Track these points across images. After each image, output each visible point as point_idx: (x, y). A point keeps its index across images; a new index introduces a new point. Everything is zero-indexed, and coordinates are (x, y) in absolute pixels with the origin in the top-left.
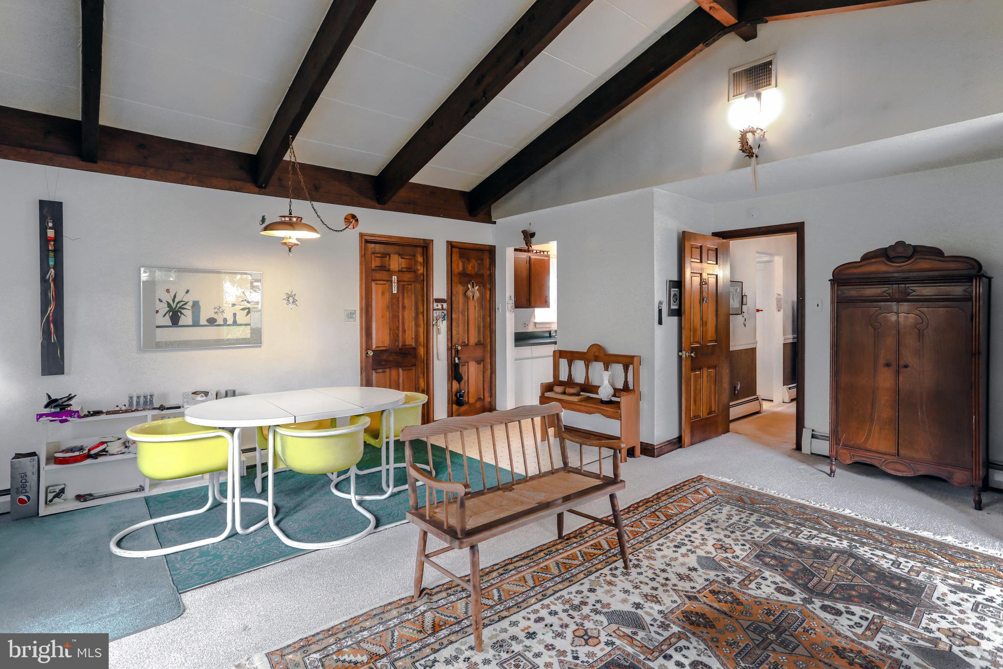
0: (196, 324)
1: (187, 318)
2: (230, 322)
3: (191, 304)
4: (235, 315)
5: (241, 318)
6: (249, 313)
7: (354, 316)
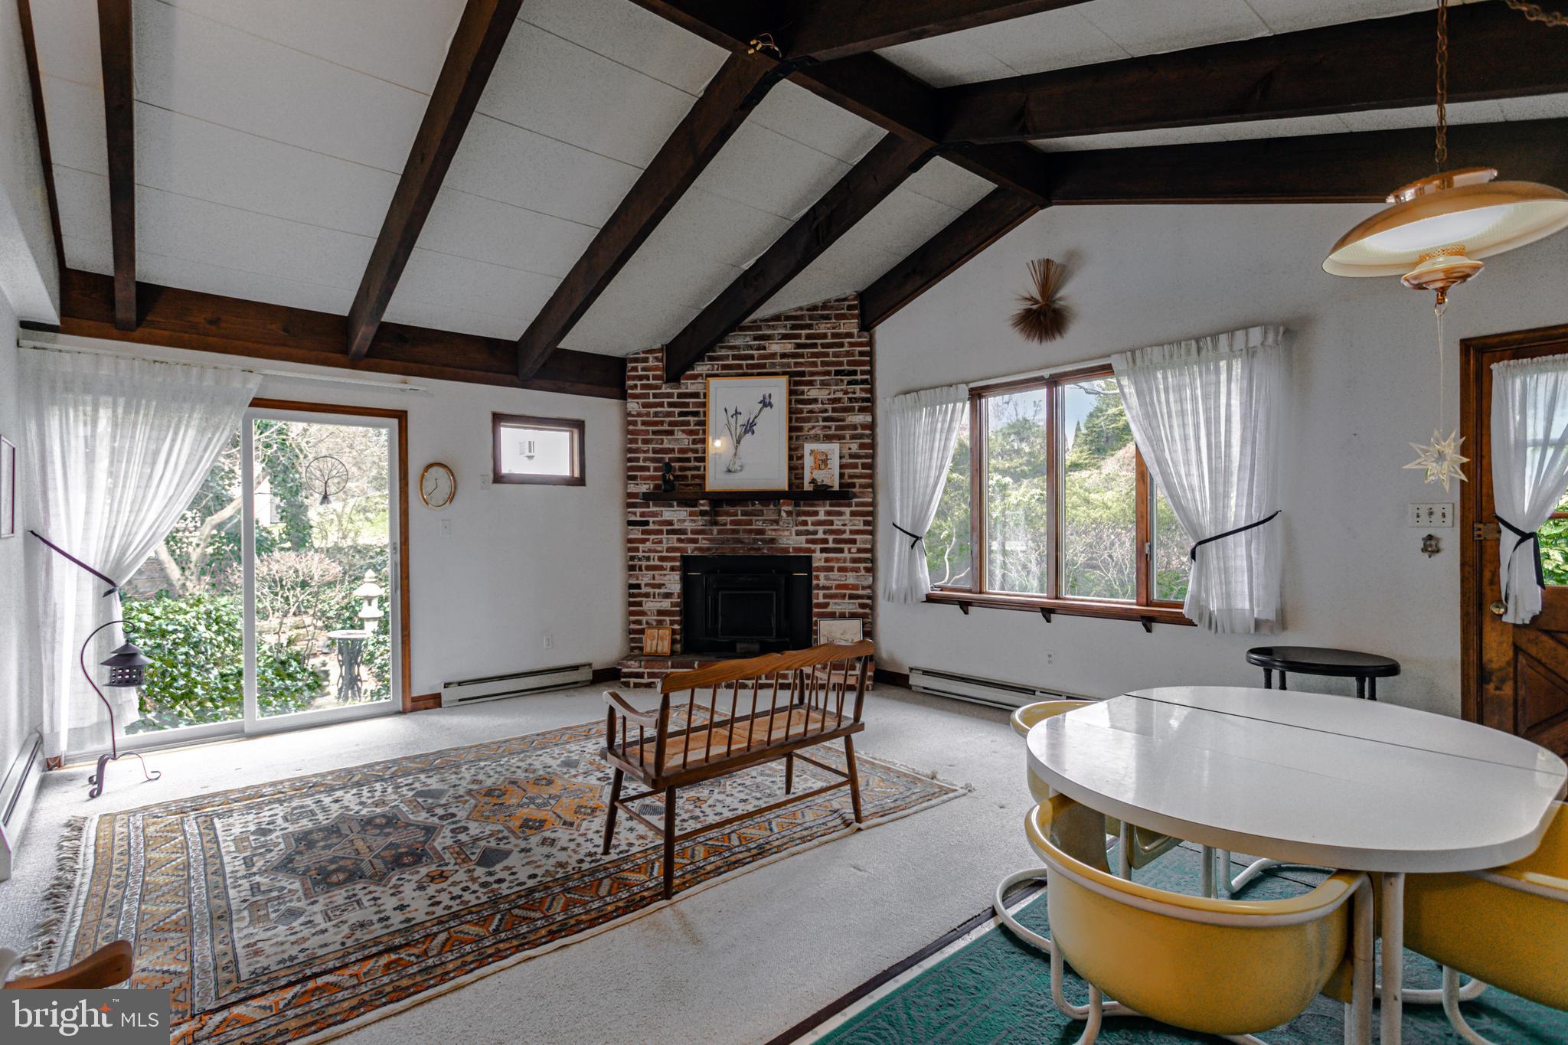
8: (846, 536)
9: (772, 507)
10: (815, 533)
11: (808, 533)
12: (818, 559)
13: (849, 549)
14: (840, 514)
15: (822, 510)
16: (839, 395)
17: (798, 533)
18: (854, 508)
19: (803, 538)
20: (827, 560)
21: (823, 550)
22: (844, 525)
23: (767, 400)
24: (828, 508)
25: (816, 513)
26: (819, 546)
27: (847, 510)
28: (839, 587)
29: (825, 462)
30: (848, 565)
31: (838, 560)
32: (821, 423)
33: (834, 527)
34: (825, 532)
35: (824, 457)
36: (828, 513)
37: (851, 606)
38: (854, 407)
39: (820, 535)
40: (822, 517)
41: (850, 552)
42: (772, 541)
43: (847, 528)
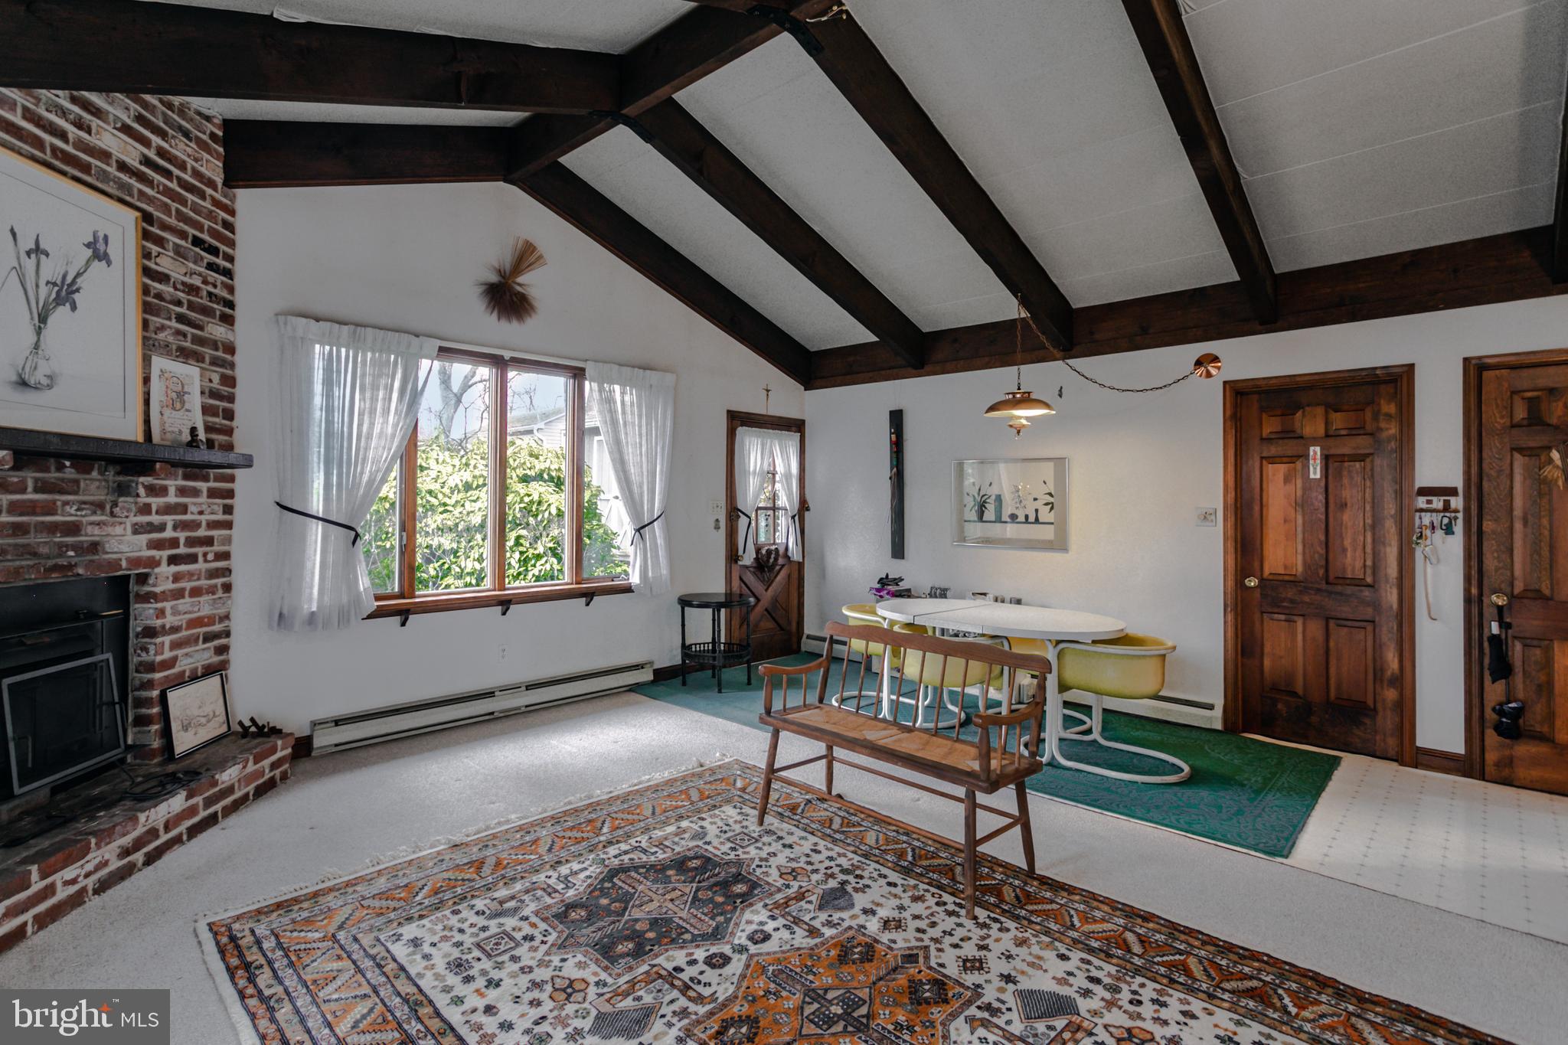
0: (999, 520)
1: (989, 514)
2: (1032, 519)
3: (993, 497)
4: (1037, 511)
5: (1045, 515)
6: (1052, 508)
7: (1213, 517)
8: (202, 532)
9: (95, 474)
10: (162, 528)
11: (151, 528)
12: (163, 577)
13: (205, 555)
14: (196, 493)
15: (172, 484)
16: (196, 281)
17: (137, 530)
18: (212, 484)
19: (144, 538)
20: (177, 578)
21: (173, 560)
22: (201, 513)
23: (101, 246)
24: (181, 482)
25: (163, 491)
26: (165, 554)
27: (203, 486)
28: (194, 623)
29: (181, 395)
30: (204, 583)
31: (190, 575)
32: (174, 324)
33: (188, 517)
34: (175, 528)
35: (179, 388)
36: (182, 491)
37: (206, 655)
38: (213, 310)
39: (169, 533)
40: (172, 498)
41: (206, 561)
42: (95, 547)
43: (204, 518)
